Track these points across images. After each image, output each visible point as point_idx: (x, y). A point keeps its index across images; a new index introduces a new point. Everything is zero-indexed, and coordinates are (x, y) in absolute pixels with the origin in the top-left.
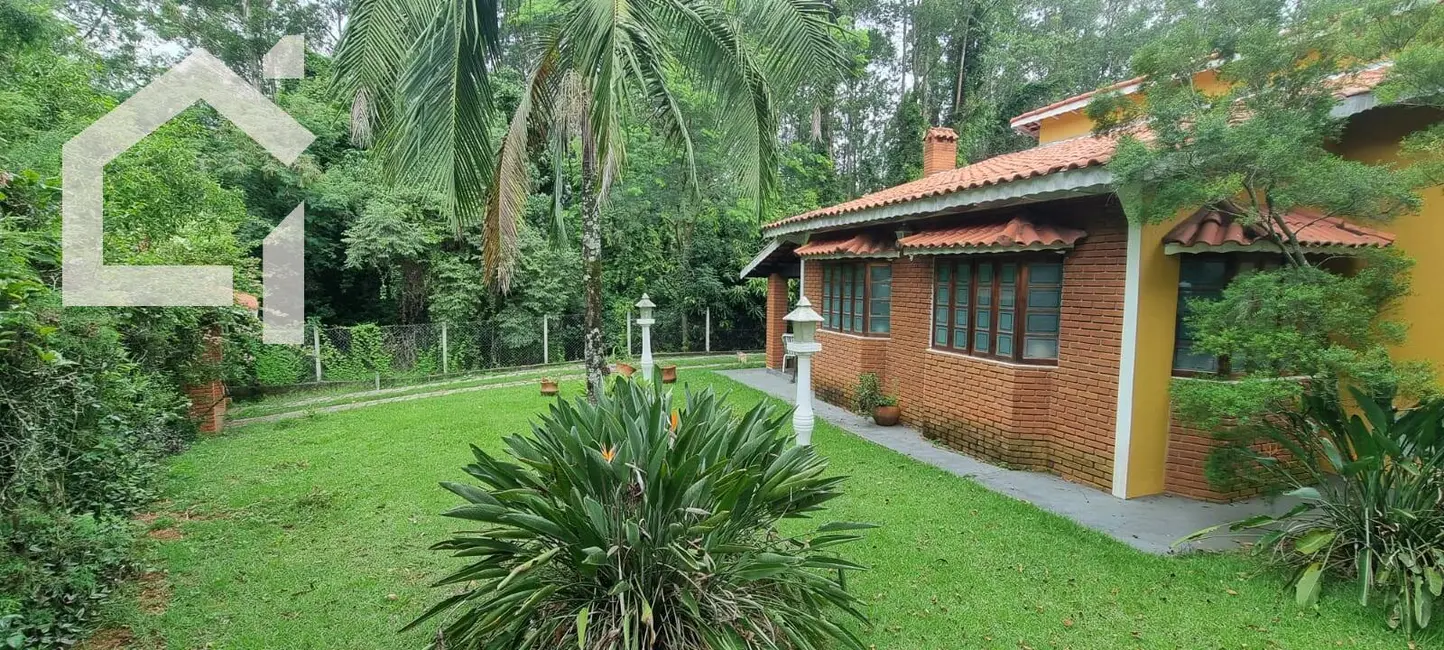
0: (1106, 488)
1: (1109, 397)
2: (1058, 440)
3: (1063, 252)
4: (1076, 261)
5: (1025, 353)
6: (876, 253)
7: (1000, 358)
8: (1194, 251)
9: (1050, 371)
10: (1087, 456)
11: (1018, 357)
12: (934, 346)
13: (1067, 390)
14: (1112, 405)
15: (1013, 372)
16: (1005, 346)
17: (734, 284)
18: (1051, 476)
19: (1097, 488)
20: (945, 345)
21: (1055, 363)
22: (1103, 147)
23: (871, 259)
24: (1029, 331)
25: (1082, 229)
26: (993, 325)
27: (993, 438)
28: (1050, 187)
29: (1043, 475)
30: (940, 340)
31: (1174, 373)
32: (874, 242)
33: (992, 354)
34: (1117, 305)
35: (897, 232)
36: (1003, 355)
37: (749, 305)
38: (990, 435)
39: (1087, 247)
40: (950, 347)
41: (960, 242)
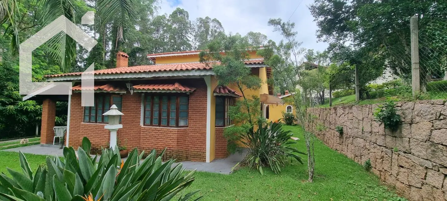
0: (205, 161)
1: (204, 134)
2: (189, 150)
3: (189, 94)
4: (193, 96)
5: (179, 124)
6: (117, 91)
7: (171, 127)
8: (220, 95)
9: (186, 129)
10: (198, 153)
11: (177, 126)
12: (144, 125)
13: (191, 134)
14: (205, 137)
15: (177, 131)
16: (173, 123)
17: (8, 105)
18: (188, 161)
19: (202, 162)
20: (149, 124)
21: (187, 127)
22: (202, 65)
23: (114, 94)
24: (180, 117)
25: (195, 87)
26: (168, 116)
27: (170, 153)
28: (191, 74)
29: (186, 161)
30: (147, 122)
31: (216, 126)
32: (115, 87)
33: (168, 126)
34: (205, 108)
35: (127, 84)
36: (171, 125)
37: (18, 115)
38: (169, 153)
39: (196, 92)
40: (151, 124)
41: (160, 88)
